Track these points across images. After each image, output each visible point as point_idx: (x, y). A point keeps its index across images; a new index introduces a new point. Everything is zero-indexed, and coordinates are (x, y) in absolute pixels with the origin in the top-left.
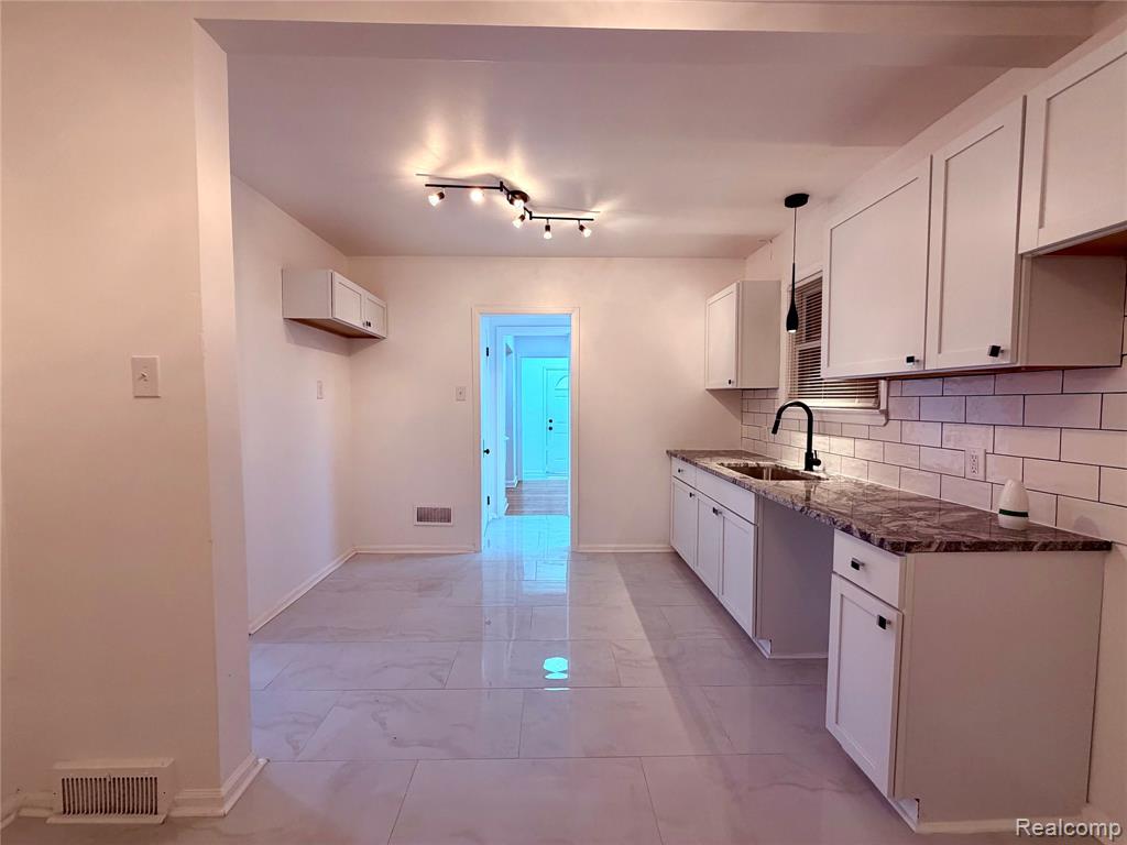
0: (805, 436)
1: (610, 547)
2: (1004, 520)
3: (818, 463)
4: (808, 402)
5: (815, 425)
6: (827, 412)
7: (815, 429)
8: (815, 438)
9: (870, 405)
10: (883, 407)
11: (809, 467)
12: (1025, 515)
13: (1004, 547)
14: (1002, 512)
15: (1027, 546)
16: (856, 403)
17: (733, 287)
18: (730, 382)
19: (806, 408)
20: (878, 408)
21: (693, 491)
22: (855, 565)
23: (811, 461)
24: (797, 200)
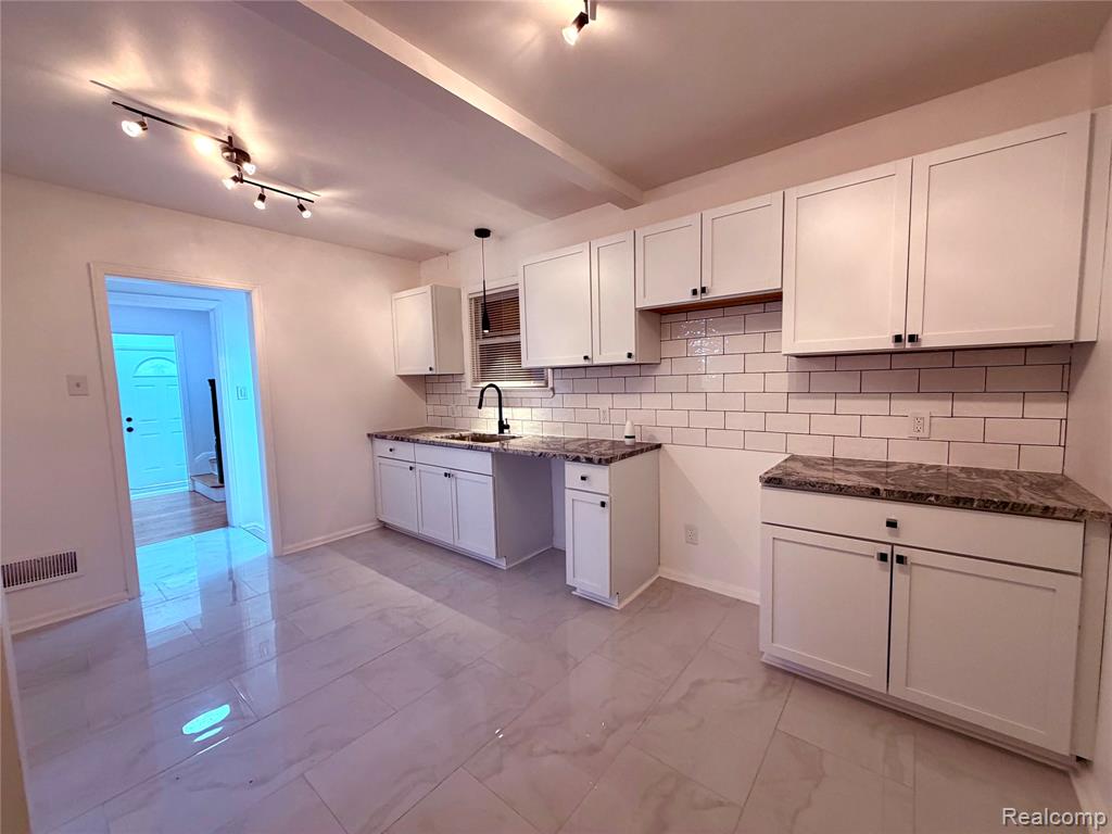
0: (497, 409)
1: (319, 540)
2: (628, 441)
3: (508, 427)
4: (498, 384)
5: (504, 400)
6: (511, 391)
7: (504, 403)
8: (504, 410)
9: (542, 385)
10: (550, 385)
11: (501, 431)
12: (634, 437)
13: (631, 454)
14: (627, 437)
15: (642, 451)
16: (532, 384)
17: (427, 288)
18: (431, 369)
19: (497, 388)
20: (547, 385)
21: (412, 465)
22: (583, 478)
23: (503, 426)
24: (483, 233)
